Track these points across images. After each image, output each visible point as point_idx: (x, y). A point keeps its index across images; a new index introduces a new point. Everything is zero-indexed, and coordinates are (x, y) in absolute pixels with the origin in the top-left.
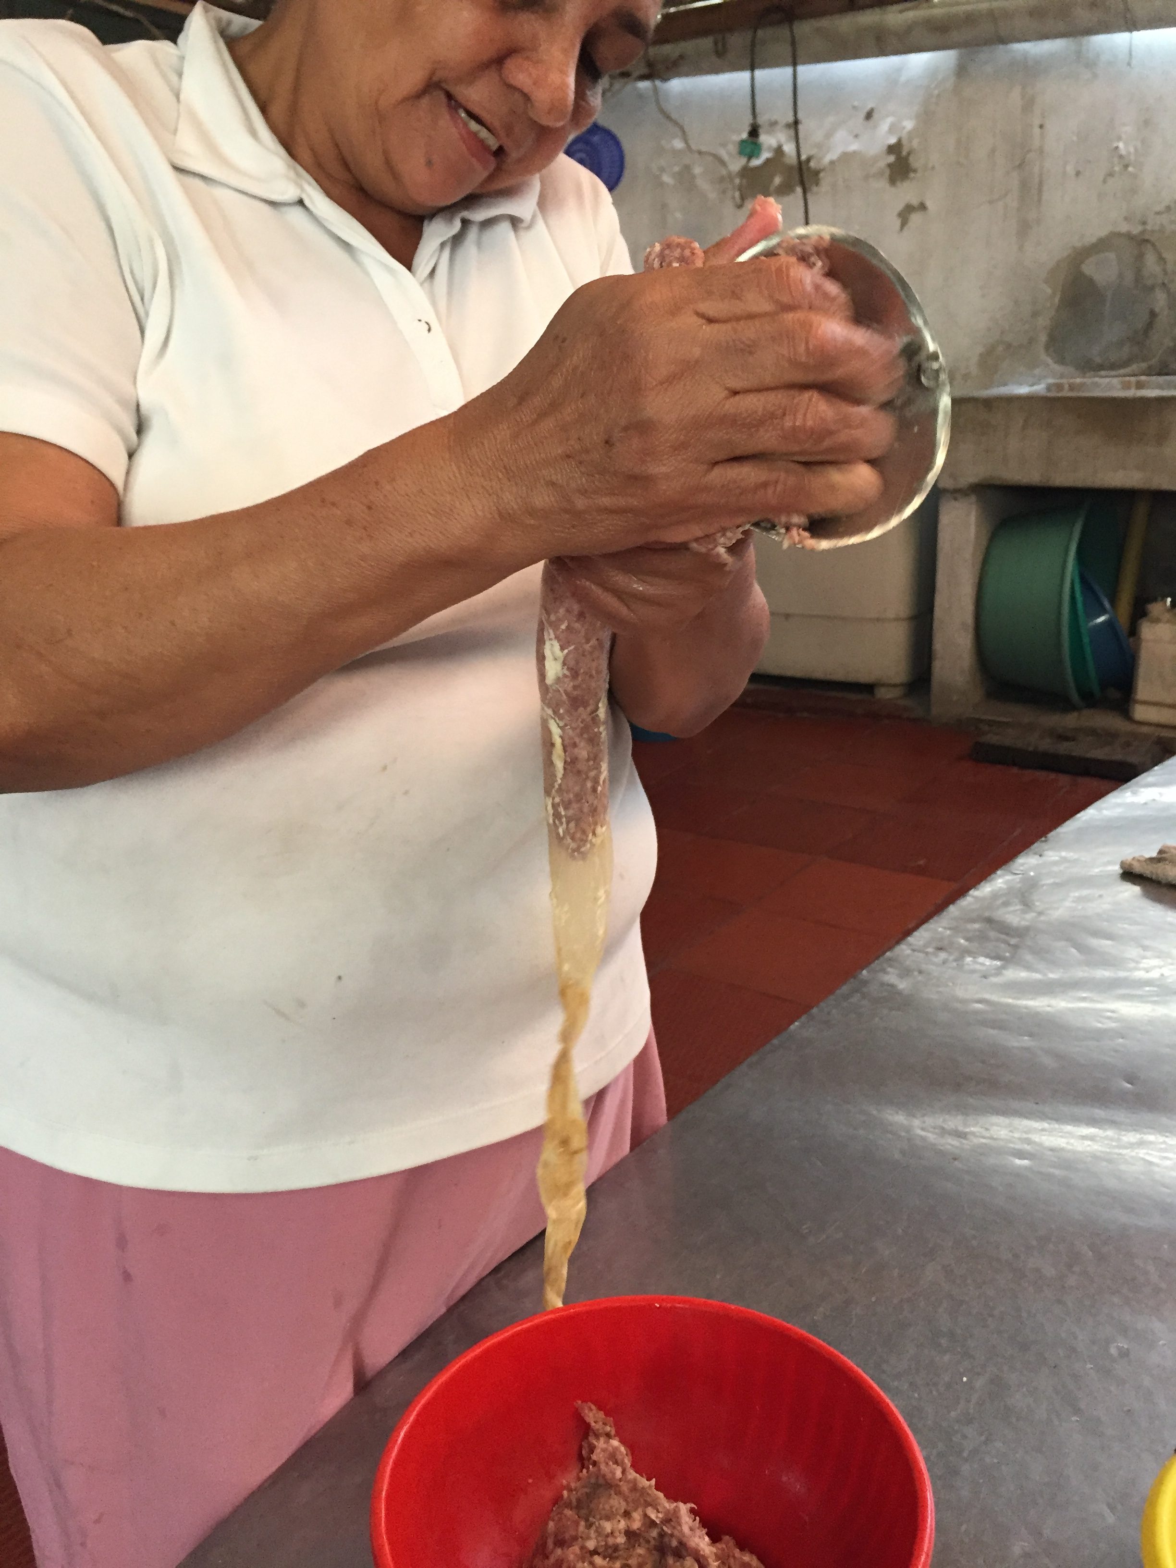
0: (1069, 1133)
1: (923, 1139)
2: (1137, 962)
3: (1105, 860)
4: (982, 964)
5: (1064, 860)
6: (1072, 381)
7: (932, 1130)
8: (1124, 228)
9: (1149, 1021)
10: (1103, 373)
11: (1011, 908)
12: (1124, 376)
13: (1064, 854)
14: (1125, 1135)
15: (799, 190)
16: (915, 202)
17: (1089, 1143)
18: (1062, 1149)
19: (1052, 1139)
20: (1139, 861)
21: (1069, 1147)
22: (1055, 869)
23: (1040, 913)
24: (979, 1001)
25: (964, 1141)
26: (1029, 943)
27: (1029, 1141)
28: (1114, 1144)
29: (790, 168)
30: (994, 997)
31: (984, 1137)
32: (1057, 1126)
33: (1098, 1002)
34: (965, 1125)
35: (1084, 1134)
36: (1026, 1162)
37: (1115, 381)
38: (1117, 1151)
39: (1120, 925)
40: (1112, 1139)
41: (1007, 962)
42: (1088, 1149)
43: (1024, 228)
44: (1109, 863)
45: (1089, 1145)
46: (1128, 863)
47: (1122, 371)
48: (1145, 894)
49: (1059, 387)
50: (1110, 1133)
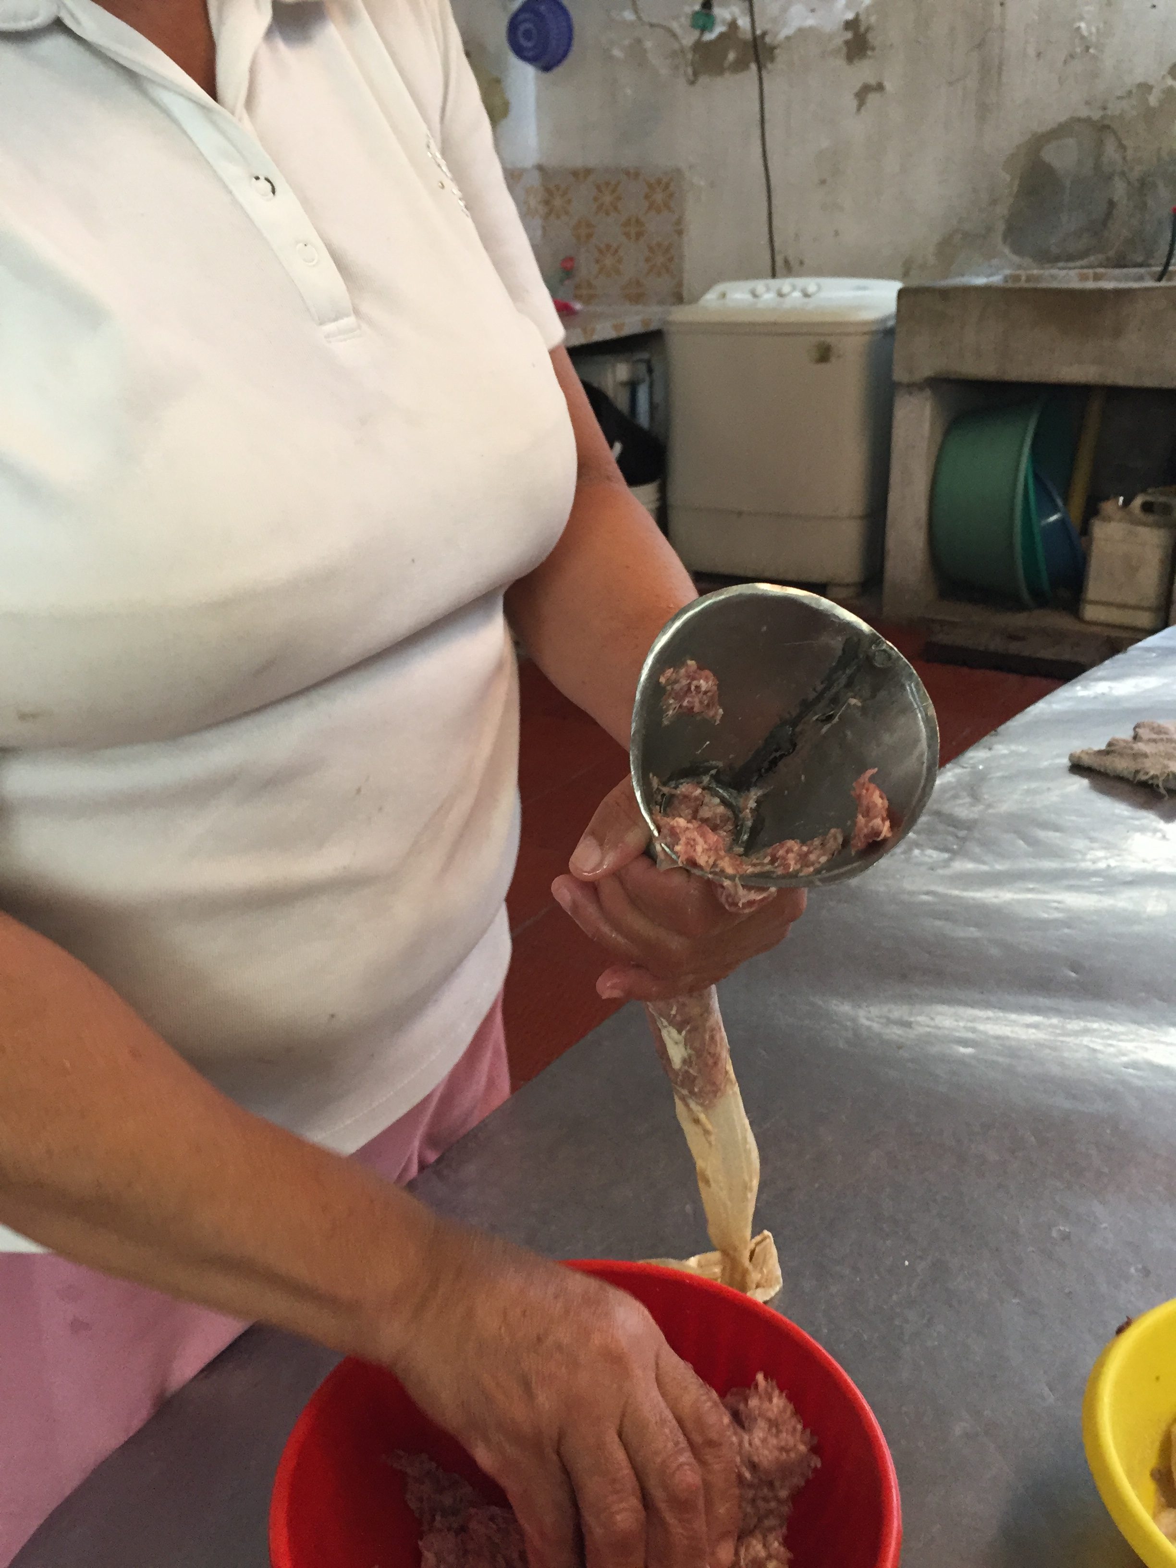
0: (1014, 1022)
1: (869, 1028)
2: (1084, 854)
3: (1054, 753)
4: (930, 857)
5: (1013, 753)
6: (1029, 272)
7: (877, 1019)
8: (1084, 112)
9: (1096, 911)
10: (1061, 264)
11: (961, 801)
12: (1082, 267)
13: (1013, 747)
14: (1069, 1023)
15: (753, 67)
16: (873, 82)
17: (1034, 1031)
18: (1008, 1038)
19: (996, 1027)
20: (1087, 753)
21: (1014, 1035)
22: (1003, 762)
23: (989, 806)
24: (927, 893)
25: (908, 1030)
26: (976, 835)
27: (974, 1030)
28: (1058, 1031)
29: (745, 43)
30: (940, 889)
31: (928, 1026)
32: (1001, 1014)
33: (1045, 893)
34: (911, 1014)
35: (1028, 1023)
36: (969, 1050)
37: (1073, 273)
38: (1061, 1038)
39: (1067, 817)
40: (1055, 1027)
41: (955, 854)
42: (1033, 1037)
43: (984, 111)
44: (1058, 756)
45: (1034, 1034)
46: (1077, 756)
47: (1079, 263)
48: (1094, 787)
49: (1017, 278)
50: (1055, 1021)
